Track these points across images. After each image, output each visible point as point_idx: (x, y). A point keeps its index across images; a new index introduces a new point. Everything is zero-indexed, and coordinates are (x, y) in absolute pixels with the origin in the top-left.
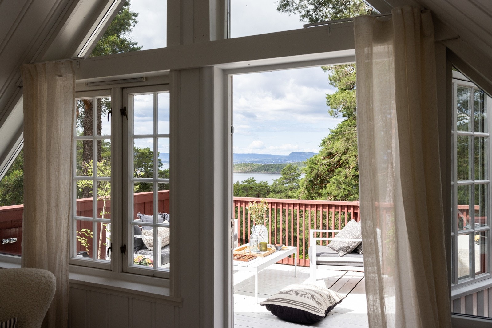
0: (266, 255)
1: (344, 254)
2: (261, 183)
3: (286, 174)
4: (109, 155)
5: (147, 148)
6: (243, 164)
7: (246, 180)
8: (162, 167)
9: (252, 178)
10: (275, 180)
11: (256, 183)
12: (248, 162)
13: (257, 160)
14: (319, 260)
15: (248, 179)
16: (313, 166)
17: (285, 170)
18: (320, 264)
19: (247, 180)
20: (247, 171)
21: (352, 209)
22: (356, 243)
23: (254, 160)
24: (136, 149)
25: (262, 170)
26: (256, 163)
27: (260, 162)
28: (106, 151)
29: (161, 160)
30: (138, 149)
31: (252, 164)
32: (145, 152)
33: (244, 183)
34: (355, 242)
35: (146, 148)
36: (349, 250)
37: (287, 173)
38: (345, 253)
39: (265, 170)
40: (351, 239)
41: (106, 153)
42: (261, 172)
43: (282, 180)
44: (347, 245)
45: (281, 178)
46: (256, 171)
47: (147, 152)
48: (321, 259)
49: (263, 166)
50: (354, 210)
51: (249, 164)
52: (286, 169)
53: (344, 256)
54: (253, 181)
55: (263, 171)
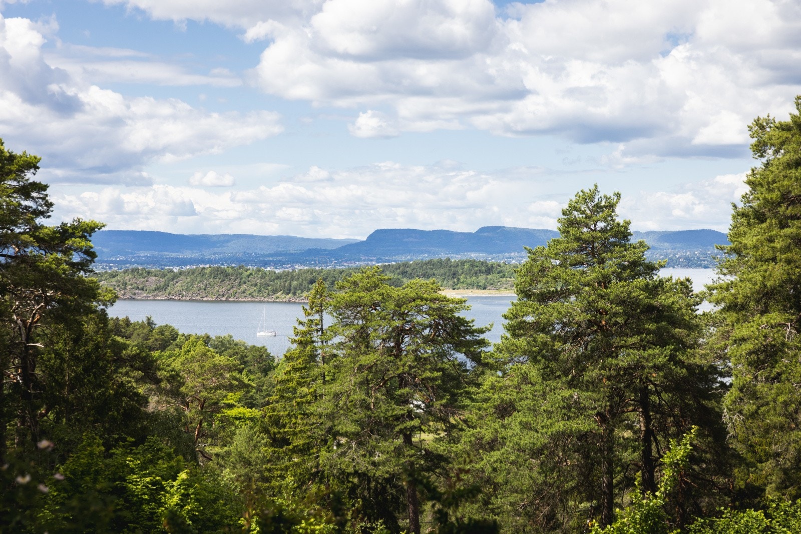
6: (208, 271)
20: (223, 295)
27: (270, 263)
39: (288, 290)
46: (255, 294)
51: (230, 270)
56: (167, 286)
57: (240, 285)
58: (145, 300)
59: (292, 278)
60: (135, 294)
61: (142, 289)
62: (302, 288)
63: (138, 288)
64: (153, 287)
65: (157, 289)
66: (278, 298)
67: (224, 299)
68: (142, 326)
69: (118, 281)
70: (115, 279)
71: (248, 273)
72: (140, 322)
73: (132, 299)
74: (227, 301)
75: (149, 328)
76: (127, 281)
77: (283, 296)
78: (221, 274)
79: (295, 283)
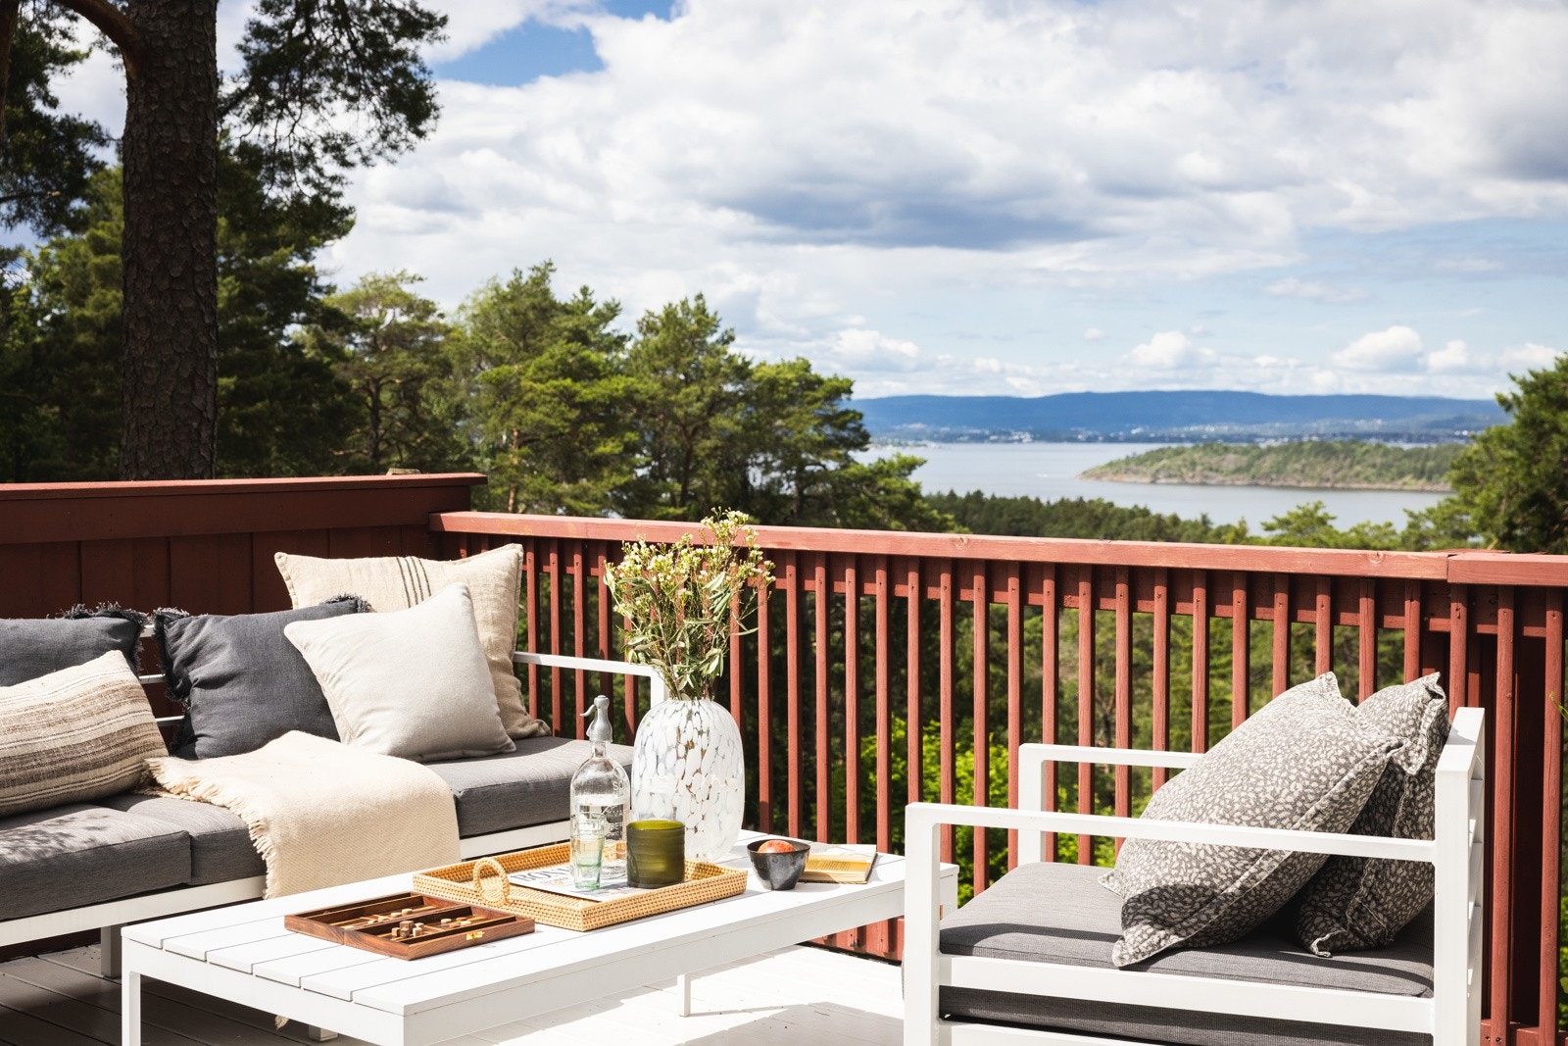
0: (613, 918)
1: (1165, 945)
2: (1357, 532)
3: (1477, 483)
4: (615, 394)
5: (798, 358)
6: (1307, 447)
7: (1283, 515)
8: (866, 450)
9: (1317, 508)
10: (1416, 512)
11: (1337, 532)
12: (1334, 435)
13: (1378, 424)
14: (959, 980)
15: (1294, 510)
16: (1544, 414)
17: (1470, 459)
18: (974, 1012)
19: (1289, 514)
20: (1328, 480)
21: (1411, 607)
22: (1268, 867)
23: (1362, 425)
24: (740, 362)
25: (1401, 475)
26: (1373, 441)
27: (1396, 436)
28: (605, 376)
29: (861, 416)
30: (748, 363)
31: (1353, 446)
32: (781, 376)
33: (1270, 528)
34: (1261, 854)
35: (793, 360)
36: (1210, 915)
37: (1479, 474)
38: (1174, 939)
39: (1420, 474)
40: (1233, 828)
41: (604, 382)
42: (1400, 482)
43: (1451, 511)
44: (1190, 877)
45: (1452, 501)
46: (1373, 478)
47: (790, 376)
48: (971, 972)
49: (1408, 455)
50: (1425, 615)
51: (1338, 446)
52: (1475, 457)
53: (1161, 963)
54: (1322, 521)
55: (1407, 479)
56: (1250, 466)
57: (1351, 466)
58: (1221, 484)
59: (1427, 458)
60: (1207, 477)
61: (1217, 471)
62: (1439, 471)
63: (1211, 469)
64: (1232, 467)
65: (1238, 470)
66: (1405, 484)
67: (1328, 485)
68: (1194, 525)
69: (1185, 460)
70: (1181, 457)
71: (1365, 448)
72: (1193, 520)
73: (1203, 484)
74: (1333, 489)
75: (1203, 528)
76: (1197, 461)
77: (1413, 481)
78: (1324, 450)
79: (1430, 464)
